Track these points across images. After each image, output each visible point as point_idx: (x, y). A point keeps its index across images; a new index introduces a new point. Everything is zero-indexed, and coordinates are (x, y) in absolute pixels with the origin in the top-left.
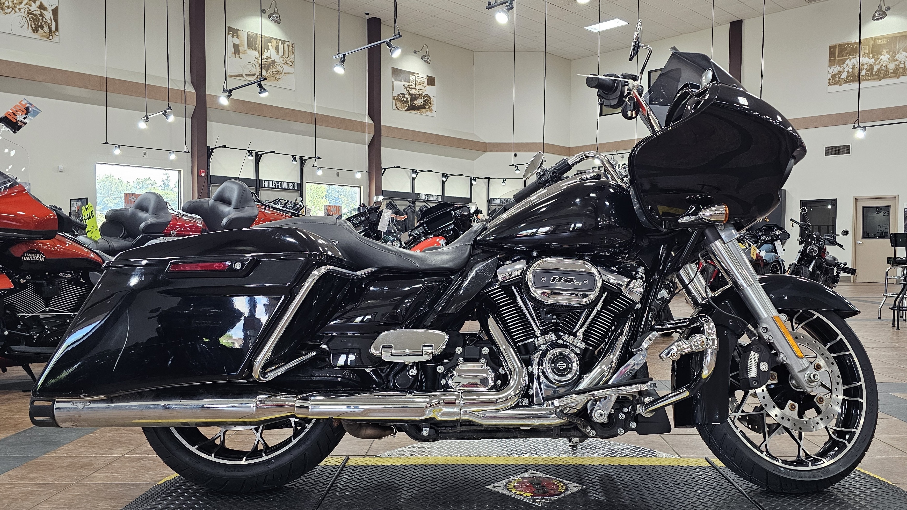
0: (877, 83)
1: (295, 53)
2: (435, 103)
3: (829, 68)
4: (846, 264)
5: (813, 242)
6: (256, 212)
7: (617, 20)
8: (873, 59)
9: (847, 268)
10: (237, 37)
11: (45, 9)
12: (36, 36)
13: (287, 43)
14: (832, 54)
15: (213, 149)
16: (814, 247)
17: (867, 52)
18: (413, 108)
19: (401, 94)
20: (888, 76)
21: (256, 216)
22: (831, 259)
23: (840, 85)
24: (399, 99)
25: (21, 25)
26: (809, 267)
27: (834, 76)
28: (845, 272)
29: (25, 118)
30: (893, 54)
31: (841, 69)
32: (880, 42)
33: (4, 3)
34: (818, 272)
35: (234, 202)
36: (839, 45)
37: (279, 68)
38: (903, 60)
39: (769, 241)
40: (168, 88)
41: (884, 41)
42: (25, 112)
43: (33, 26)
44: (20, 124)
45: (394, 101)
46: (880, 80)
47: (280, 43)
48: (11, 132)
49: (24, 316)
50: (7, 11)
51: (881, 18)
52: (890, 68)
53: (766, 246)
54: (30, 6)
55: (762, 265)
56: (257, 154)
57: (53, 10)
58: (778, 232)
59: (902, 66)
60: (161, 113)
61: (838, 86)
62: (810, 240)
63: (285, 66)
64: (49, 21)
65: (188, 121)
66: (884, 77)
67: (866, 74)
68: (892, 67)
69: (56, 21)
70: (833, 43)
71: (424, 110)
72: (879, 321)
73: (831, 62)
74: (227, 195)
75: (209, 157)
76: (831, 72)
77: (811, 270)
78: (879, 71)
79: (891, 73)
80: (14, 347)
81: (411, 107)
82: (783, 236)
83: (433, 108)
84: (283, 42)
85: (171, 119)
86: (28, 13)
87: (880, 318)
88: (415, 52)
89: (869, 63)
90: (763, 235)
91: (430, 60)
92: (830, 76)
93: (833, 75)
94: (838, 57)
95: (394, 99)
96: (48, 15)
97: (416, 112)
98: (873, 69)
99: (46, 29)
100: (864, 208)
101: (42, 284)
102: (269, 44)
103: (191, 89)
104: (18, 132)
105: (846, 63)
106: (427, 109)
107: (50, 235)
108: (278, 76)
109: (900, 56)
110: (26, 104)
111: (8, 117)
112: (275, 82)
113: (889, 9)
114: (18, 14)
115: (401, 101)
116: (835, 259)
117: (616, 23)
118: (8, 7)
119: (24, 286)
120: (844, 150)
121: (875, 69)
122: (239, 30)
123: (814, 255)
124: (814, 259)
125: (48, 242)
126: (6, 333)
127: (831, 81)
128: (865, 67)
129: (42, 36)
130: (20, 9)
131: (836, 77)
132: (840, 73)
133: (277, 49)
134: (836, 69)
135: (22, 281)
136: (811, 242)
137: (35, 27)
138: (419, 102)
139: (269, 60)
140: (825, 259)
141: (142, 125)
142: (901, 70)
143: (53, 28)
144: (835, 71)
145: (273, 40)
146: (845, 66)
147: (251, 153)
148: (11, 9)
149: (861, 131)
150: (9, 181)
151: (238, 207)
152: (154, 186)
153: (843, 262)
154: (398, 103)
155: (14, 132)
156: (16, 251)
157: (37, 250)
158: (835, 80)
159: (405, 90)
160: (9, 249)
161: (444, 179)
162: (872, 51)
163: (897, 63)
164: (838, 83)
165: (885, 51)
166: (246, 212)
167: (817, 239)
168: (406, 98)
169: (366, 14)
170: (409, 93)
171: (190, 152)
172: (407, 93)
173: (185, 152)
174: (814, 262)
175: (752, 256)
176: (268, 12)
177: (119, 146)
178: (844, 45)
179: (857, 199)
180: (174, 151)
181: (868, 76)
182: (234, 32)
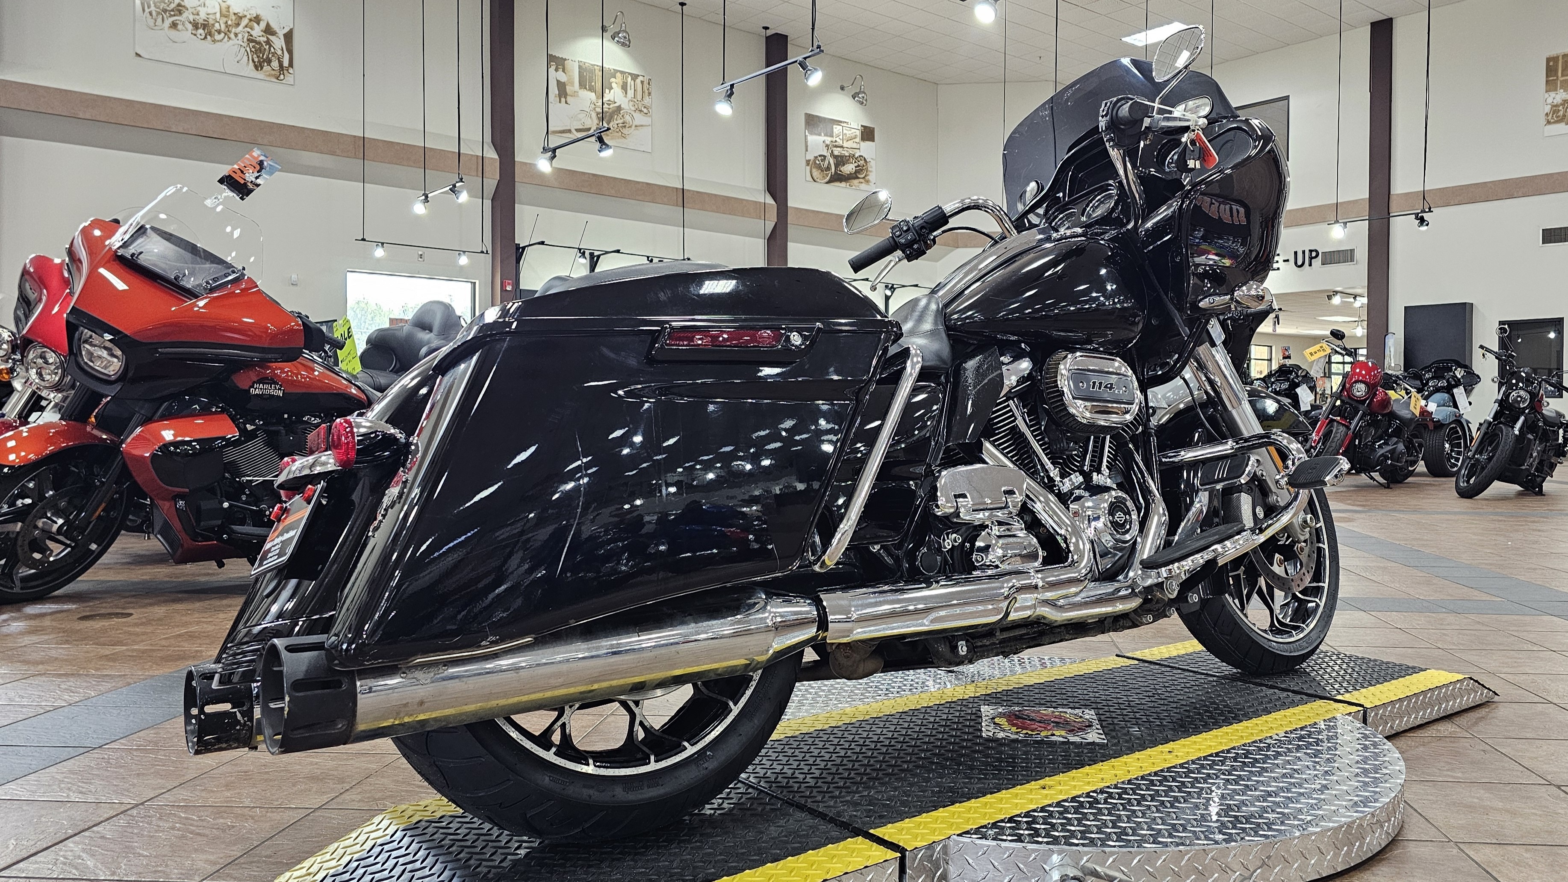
1: (653, 94)
2: (873, 169)
3: (1547, 95)
5: (1521, 385)
7: (1177, 24)
10: (564, 71)
11: (274, 33)
12: (259, 75)
13: (641, 78)
14: (1550, 70)
15: (524, 248)
16: (1522, 393)
18: (838, 178)
19: (820, 156)
22: (1554, 415)
24: (816, 164)
25: (238, 58)
26: (1513, 427)
27: (1555, 108)
29: (257, 178)
33: (213, 25)
34: (1530, 436)
37: (628, 118)
39: (1443, 387)
40: (459, 153)
42: (258, 168)
43: (256, 60)
44: (250, 186)
45: (808, 168)
47: (629, 79)
48: (238, 198)
49: (251, 481)
50: (218, 37)
53: (1438, 396)
54: (252, 29)
55: (1431, 427)
56: (592, 255)
57: (285, 35)
58: (1459, 373)
60: (448, 188)
61: (1561, 126)
62: (1514, 381)
63: (637, 115)
64: (280, 52)
65: (488, 203)
69: (290, 52)
71: (856, 182)
73: (1551, 85)
75: (518, 261)
76: (1549, 101)
77: (1517, 432)
80: (237, 528)
81: (836, 177)
82: (1468, 380)
83: (872, 177)
84: (635, 77)
85: (463, 198)
86: (248, 40)
88: (842, 88)
90: (1432, 378)
91: (866, 100)
92: (1548, 109)
93: (1553, 106)
95: (808, 165)
96: (278, 43)
97: (843, 184)
99: (275, 64)
101: (277, 433)
102: (613, 80)
103: (491, 154)
104: (247, 199)
106: (861, 180)
107: (291, 355)
108: (625, 131)
110: (259, 156)
111: (233, 175)
112: (620, 140)
114: (234, 41)
115: (819, 167)
116: (1560, 415)
117: (1176, 29)
118: (219, 32)
119: (252, 435)
122: (565, 60)
123: (1522, 406)
124: (1523, 413)
125: (287, 367)
126: (226, 505)
127: (1550, 117)
129: (269, 75)
130: (236, 35)
131: (1559, 111)
132: (1565, 103)
133: (624, 87)
134: (1559, 96)
135: (249, 427)
136: (1517, 385)
137: (259, 61)
138: (849, 168)
139: (611, 106)
140: (1542, 414)
143: (286, 63)
144: (1558, 100)
145: (618, 74)
147: (584, 253)
148: (223, 35)
150: (234, 272)
154: (814, 170)
155: (242, 199)
156: (241, 380)
157: (272, 379)
158: (1557, 116)
159: (825, 149)
160: (233, 377)
161: (888, 293)
164: (1563, 119)
167: (1527, 380)
168: (827, 162)
169: (764, 28)
170: (832, 154)
171: (490, 252)
172: (828, 154)
173: (482, 252)
174: (1522, 418)
175: (1414, 411)
176: (612, 29)
177: (383, 244)
180: (465, 252)
182: (557, 62)
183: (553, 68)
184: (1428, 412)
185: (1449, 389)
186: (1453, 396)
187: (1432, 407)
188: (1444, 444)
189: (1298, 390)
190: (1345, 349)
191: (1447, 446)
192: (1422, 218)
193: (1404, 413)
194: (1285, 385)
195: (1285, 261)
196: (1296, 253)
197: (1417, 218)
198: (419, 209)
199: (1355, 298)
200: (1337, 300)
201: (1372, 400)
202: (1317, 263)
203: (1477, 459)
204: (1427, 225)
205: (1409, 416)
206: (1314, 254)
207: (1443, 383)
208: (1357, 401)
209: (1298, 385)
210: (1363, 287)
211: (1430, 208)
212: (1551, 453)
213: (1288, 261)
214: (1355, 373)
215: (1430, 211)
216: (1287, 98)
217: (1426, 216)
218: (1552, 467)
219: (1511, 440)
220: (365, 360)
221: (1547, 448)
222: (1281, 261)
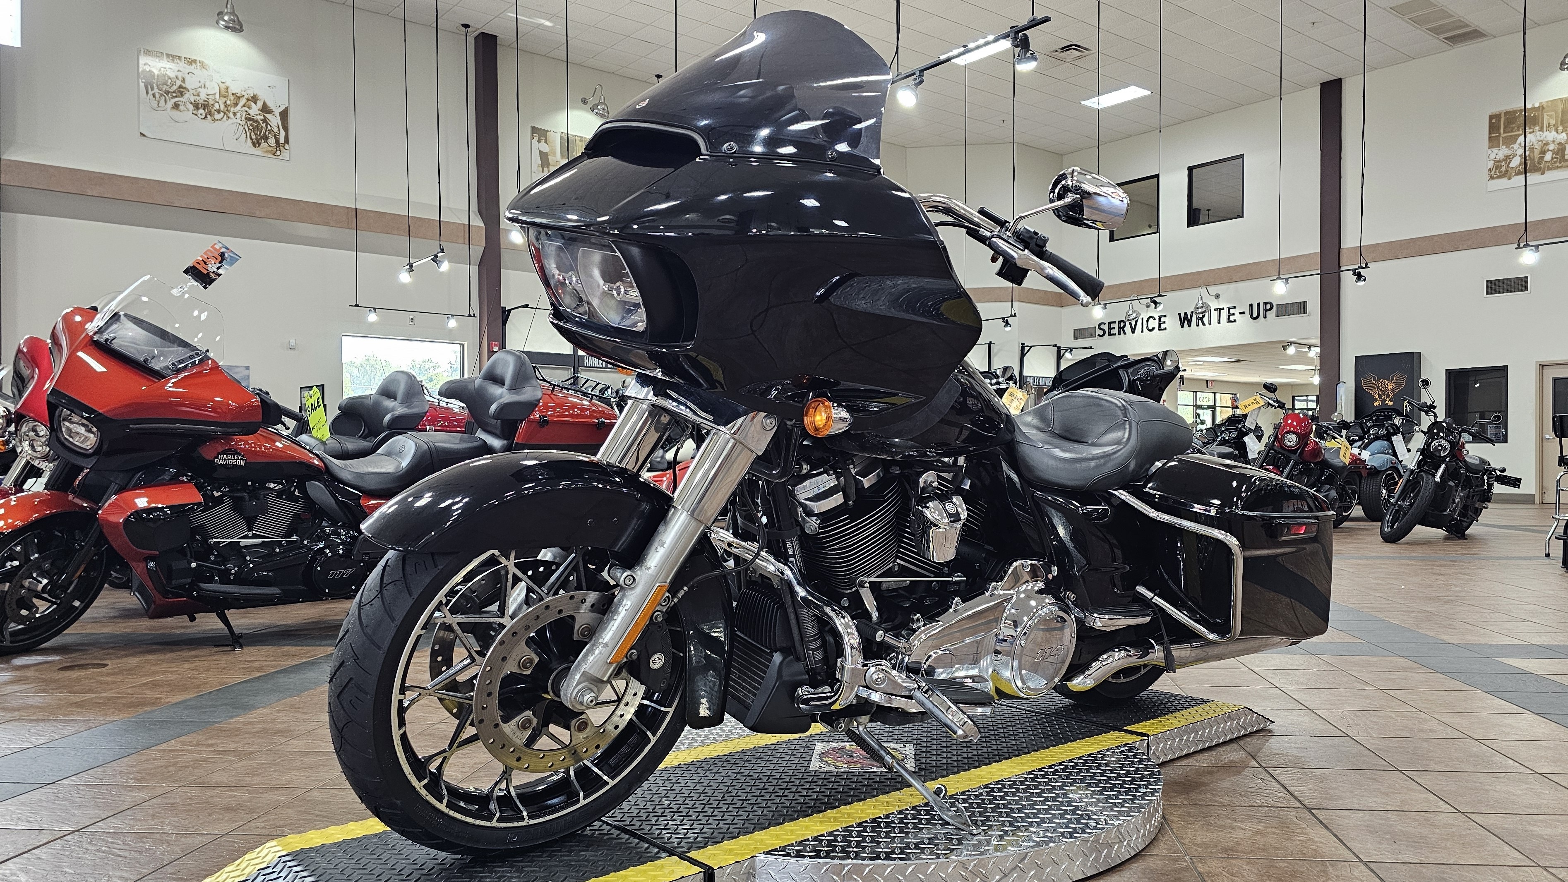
3: (1490, 152)
4: (1504, 470)
5: (1441, 434)
6: (539, 394)
7: (1133, 88)
8: (1564, 134)
9: (1505, 477)
10: (546, 142)
11: (270, 112)
12: (257, 151)
14: (1493, 128)
15: (509, 311)
16: (1443, 442)
21: (539, 401)
22: (1477, 462)
23: (1510, 179)
25: (237, 136)
26: (1434, 476)
27: (1498, 164)
28: (1503, 483)
29: (218, 268)
31: (1510, 153)
33: (213, 105)
34: (1451, 483)
35: (508, 381)
36: (1506, 113)
39: (1384, 435)
40: (440, 221)
42: (220, 259)
43: (254, 137)
44: (212, 275)
48: (201, 287)
49: (219, 543)
50: (217, 116)
53: (1377, 444)
54: (249, 108)
55: (1364, 474)
57: (281, 113)
58: (1398, 421)
60: (430, 258)
61: (1504, 181)
62: (1435, 431)
64: (276, 130)
65: (475, 270)
67: (1552, 158)
69: (286, 129)
70: (1495, 110)
72: (1546, 560)
73: (1493, 142)
74: (499, 371)
75: (504, 323)
76: (1492, 157)
77: (1437, 479)
80: (203, 585)
82: (1407, 428)
85: (445, 266)
86: (246, 119)
87: (1547, 555)
89: (1558, 141)
90: (1373, 426)
92: (1491, 164)
93: (1495, 162)
94: (1505, 132)
96: (275, 121)
98: (1564, 149)
99: (272, 141)
100: (1555, 380)
101: (242, 499)
103: (477, 222)
104: (210, 288)
105: (1518, 142)
107: (250, 429)
110: (221, 248)
111: (197, 266)
114: (233, 120)
116: (1483, 462)
117: (1133, 93)
118: (219, 111)
119: (219, 501)
120: (1520, 284)
123: (1443, 455)
124: (1444, 461)
125: (251, 439)
126: (194, 565)
127: (1493, 173)
128: (1551, 147)
129: (267, 152)
130: (235, 114)
131: (1501, 166)
132: (1508, 159)
134: (1502, 152)
135: (216, 494)
136: (1438, 434)
137: (256, 138)
140: (1465, 461)
143: (282, 140)
144: (1500, 156)
146: (1516, 146)
148: (222, 114)
149: (1531, 252)
150: (197, 354)
151: (513, 388)
153: (1498, 468)
155: (205, 287)
156: (207, 452)
157: (235, 450)
158: (1500, 170)
160: (199, 449)
162: (1562, 121)
164: (1506, 174)
166: (524, 394)
167: (1448, 430)
171: (477, 315)
173: (470, 316)
174: (1443, 466)
175: (1343, 459)
176: (592, 101)
177: (375, 309)
178: (1515, 112)
179: (1542, 366)
180: (453, 315)
181: (1555, 162)
182: (540, 134)
183: (536, 139)
184: (1360, 460)
185: (1388, 437)
186: (1392, 443)
187: (1365, 455)
188: (1380, 490)
189: (1246, 439)
190: (1277, 401)
191: (1384, 491)
192: (1359, 273)
193: (1335, 461)
194: (1234, 435)
195: (1241, 313)
196: (1251, 305)
197: (1354, 274)
198: (405, 277)
199: (1309, 348)
200: (1291, 350)
201: (1303, 449)
202: (1271, 314)
203: (1400, 506)
204: (1364, 280)
205: (1341, 464)
206: (1268, 307)
207: (1381, 432)
208: (1288, 451)
209: (1246, 434)
210: (1316, 338)
211: (1366, 264)
212: (1476, 499)
213: (1243, 313)
214: (1287, 424)
215: (1367, 267)
216: (1242, 156)
217: (1363, 272)
218: (1478, 512)
219: (1431, 486)
220: (336, 427)
221: (1471, 494)
222: (1237, 313)
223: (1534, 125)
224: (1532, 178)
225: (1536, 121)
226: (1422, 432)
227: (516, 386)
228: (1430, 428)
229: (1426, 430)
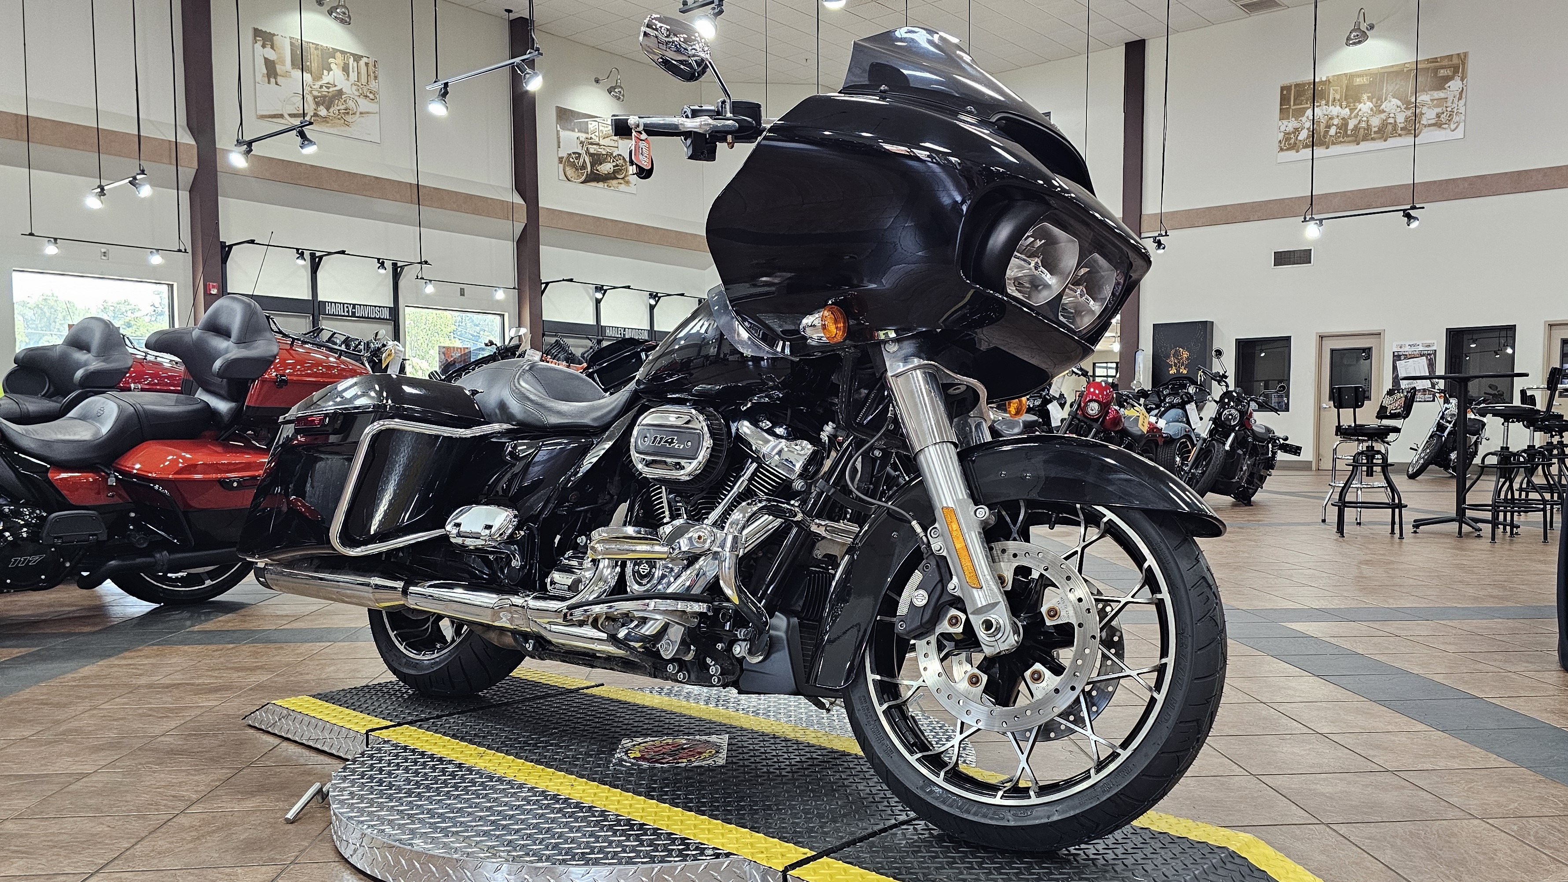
0: (1352, 148)
1: (380, 78)
3: (1280, 123)
4: (1286, 439)
5: (1232, 404)
6: (275, 349)
8: (1347, 110)
9: (1287, 445)
10: (272, 48)
13: (365, 60)
14: (1284, 99)
15: (231, 247)
16: (1233, 411)
17: (1338, 97)
18: (594, 178)
19: (574, 153)
20: (1370, 138)
21: (275, 357)
22: (1263, 431)
23: (1297, 151)
24: (570, 162)
26: (1224, 444)
27: (1287, 136)
28: (1286, 451)
30: (1378, 100)
31: (1299, 125)
32: (1358, 81)
34: (1240, 452)
35: (235, 332)
36: (1297, 85)
37: (351, 104)
38: (1393, 111)
39: (1179, 404)
40: (139, 136)
41: (1364, 80)
45: (561, 166)
46: (1358, 144)
47: (351, 60)
51: (1360, 42)
52: (1374, 125)
53: (1173, 412)
55: (1160, 442)
56: (313, 256)
58: (1191, 390)
59: (1391, 120)
60: (127, 181)
61: (1292, 153)
63: (362, 101)
65: (185, 196)
66: (1365, 138)
67: (1336, 133)
68: (1375, 122)
70: (1287, 82)
71: (614, 182)
72: (1323, 526)
73: (1284, 113)
74: (223, 321)
75: (224, 261)
76: (1282, 129)
77: (1227, 448)
78: (1356, 128)
79: (1375, 132)
81: (593, 176)
82: (1200, 397)
83: (631, 179)
84: (357, 58)
85: (146, 191)
87: (1324, 521)
88: (597, 81)
89: (1342, 116)
90: (1169, 395)
91: (623, 95)
92: (1281, 136)
93: (1286, 134)
94: (1294, 104)
95: (561, 162)
97: (601, 185)
98: (1346, 125)
100: (1332, 351)
102: (331, 60)
103: (186, 139)
105: (1306, 115)
106: (619, 182)
108: (347, 118)
109: (1389, 105)
112: (343, 128)
113: (1372, 27)
115: (573, 165)
116: (1268, 430)
120: (1303, 257)
121: (1351, 126)
122: (274, 35)
123: (1233, 424)
124: (1234, 430)
127: (1282, 145)
128: (1336, 122)
131: (1291, 138)
132: (1297, 131)
133: (346, 69)
134: (1291, 124)
136: (1228, 404)
138: (606, 168)
139: (331, 90)
140: (1252, 430)
141: (93, 202)
142: (1390, 127)
144: (1290, 129)
145: (338, 55)
146: (1304, 119)
147: (302, 254)
149: (1315, 225)
152: (137, 314)
153: (1282, 436)
154: (567, 169)
158: (1289, 143)
159: (580, 146)
161: (653, 302)
162: (1346, 96)
163: (1383, 116)
164: (1294, 147)
165: (1365, 97)
166: (256, 348)
167: (1238, 399)
168: (582, 160)
169: (507, 11)
170: (587, 151)
171: (189, 250)
172: (583, 152)
173: (180, 251)
174: (1233, 434)
175: (1141, 427)
176: (329, 3)
177: (56, 239)
178: (1304, 85)
179: (1322, 337)
180: (158, 250)
181: (1339, 137)
182: (265, 38)
183: (260, 43)
184: (1157, 428)
185: (1182, 406)
186: (1186, 411)
187: (1162, 424)
188: (1175, 458)
189: (1050, 407)
191: (1178, 459)
192: (1159, 241)
193: (1134, 430)
194: (1038, 402)
197: (1154, 241)
201: (1104, 418)
203: (1193, 474)
204: (1164, 248)
205: (1140, 433)
207: (1177, 400)
208: (1091, 419)
209: (1050, 401)
211: (1166, 232)
212: (1261, 467)
214: (1089, 393)
215: (1166, 235)
217: (1163, 240)
218: (1262, 479)
219: (1221, 455)
220: (12, 384)
221: (1257, 462)
223: (1321, 99)
224: (1319, 151)
225: (1324, 95)
226: (1215, 401)
227: (247, 337)
228: (1222, 398)
229: (1218, 400)
